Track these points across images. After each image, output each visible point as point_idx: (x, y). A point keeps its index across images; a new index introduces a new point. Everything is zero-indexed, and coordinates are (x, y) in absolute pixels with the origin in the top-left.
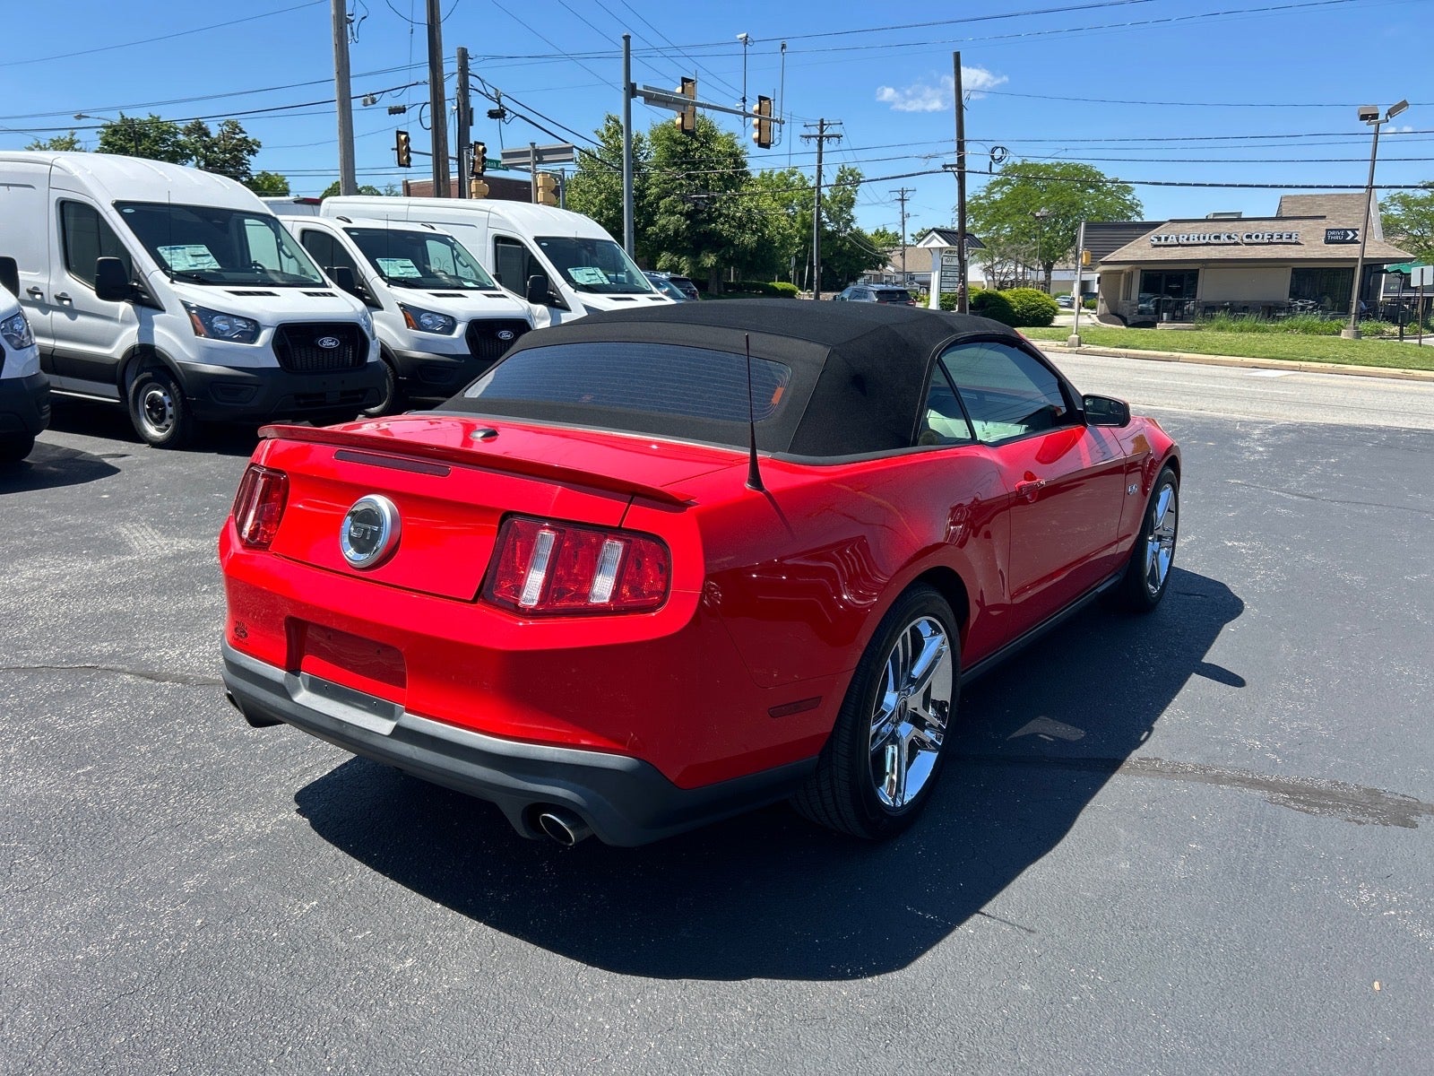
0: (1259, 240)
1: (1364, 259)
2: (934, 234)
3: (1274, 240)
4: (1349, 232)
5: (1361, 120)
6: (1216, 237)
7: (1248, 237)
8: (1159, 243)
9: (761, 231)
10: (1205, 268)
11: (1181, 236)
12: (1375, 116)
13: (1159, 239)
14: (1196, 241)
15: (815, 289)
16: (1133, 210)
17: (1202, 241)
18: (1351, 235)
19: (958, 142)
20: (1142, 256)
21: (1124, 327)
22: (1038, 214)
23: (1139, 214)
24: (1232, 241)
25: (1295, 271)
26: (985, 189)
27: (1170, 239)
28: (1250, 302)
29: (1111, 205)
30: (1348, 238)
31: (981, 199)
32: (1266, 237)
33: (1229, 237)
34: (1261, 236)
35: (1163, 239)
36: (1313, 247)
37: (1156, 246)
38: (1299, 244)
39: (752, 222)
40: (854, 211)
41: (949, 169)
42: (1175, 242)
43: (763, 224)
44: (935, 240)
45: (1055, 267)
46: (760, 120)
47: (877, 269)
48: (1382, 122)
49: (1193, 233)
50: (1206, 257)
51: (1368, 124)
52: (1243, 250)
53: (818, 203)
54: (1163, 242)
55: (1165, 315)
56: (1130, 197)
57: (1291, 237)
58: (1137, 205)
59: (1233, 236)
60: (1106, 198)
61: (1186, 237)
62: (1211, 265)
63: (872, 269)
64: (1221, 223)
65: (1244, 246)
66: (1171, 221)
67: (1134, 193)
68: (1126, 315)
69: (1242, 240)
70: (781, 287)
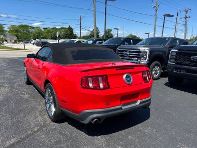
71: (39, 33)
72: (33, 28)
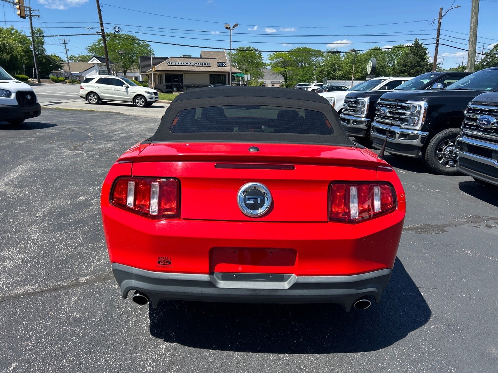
0: (199, 65)
1: (231, 72)
2: (94, 58)
3: (204, 65)
4: (224, 63)
5: (226, 28)
6: (187, 63)
7: (196, 64)
8: (170, 65)
9: (11, 53)
10: (185, 73)
11: (176, 62)
12: (230, 28)
13: (170, 63)
14: (181, 64)
15: (38, 77)
16: (151, 53)
17: (183, 65)
18: (224, 64)
19: (100, 23)
20: (165, 69)
21: (162, 93)
22: (120, 52)
23: (153, 54)
24: (192, 65)
25: (211, 76)
26: (97, 42)
27: (173, 64)
28: (199, 85)
29: (144, 51)
30: (224, 65)
31: (97, 45)
32: (201, 64)
33: (191, 64)
34: (200, 64)
35: (171, 63)
36: (215, 68)
37: (169, 66)
38: (211, 67)
39: (6, 49)
40: (44, 47)
41: (99, 33)
42: (175, 64)
43: (11, 50)
44: (95, 60)
45: (127, 72)
46: (20, 6)
47: (59, 70)
48: (232, 30)
49: (180, 61)
50: (185, 70)
51: (228, 30)
52: (195, 68)
53: (33, 43)
54: (171, 64)
55: (175, 89)
56: (149, 48)
57: (208, 64)
58: (152, 51)
59: (192, 63)
60: (141, 48)
61: (178, 63)
62: (186, 72)
63: (56, 70)
64: (187, 59)
65: (195, 67)
66: (172, 57)
67: (151, 47)
68: (162, 89)
69: (194, 65)
70: (21, 76)
71: (333, 65)
72: (320, 53)
